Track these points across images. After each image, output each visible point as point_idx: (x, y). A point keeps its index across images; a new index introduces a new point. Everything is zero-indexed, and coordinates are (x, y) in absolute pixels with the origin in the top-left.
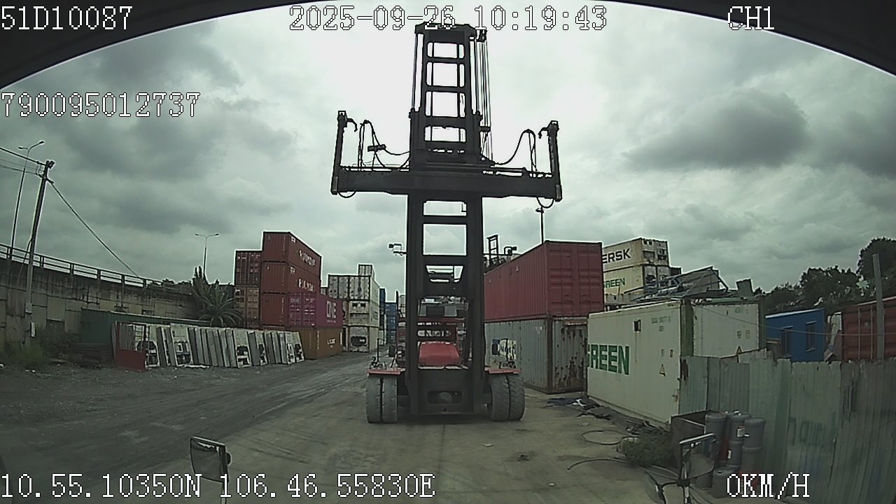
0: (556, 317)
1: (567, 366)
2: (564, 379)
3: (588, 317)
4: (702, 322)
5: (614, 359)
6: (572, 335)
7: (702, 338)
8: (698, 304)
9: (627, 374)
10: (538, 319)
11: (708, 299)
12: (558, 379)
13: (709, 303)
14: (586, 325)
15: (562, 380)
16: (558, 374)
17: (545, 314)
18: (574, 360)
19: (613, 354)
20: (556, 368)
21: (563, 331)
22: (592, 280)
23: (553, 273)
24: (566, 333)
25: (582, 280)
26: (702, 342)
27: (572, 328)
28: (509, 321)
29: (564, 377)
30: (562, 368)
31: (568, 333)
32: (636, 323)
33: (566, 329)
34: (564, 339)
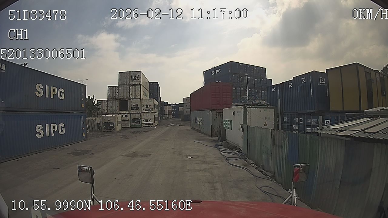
0: (213, 109)
1: (218, 127)
2: (217, 132)
3: (223, 109)
4: (250, 113)
5: (229, 124)
6: (220, 116)
7: (250, 119)
8: (249, 108)
9: (232, 130)
10: (208, 110)
11: (253, 106)
12: (214, 132)
13: (254, 107)
14: (223, 113)
15: (216, 132)
16: (215, 130)
17: (210, 108)
18: (221, 125)
19: (229, 123)
20: (214, 128)
21: (216, 114)
22: (227, 96)
23: (212, 94)
24: (217, 115)
25: (224, 96)
26: (250, 120)
27: (220, 114)
28: (200, 111)
29: (217, 131)
30: (216, 128)
31: (218, 115)
32: (233, 112)
33: (218, 114)
34: (217, 117)
